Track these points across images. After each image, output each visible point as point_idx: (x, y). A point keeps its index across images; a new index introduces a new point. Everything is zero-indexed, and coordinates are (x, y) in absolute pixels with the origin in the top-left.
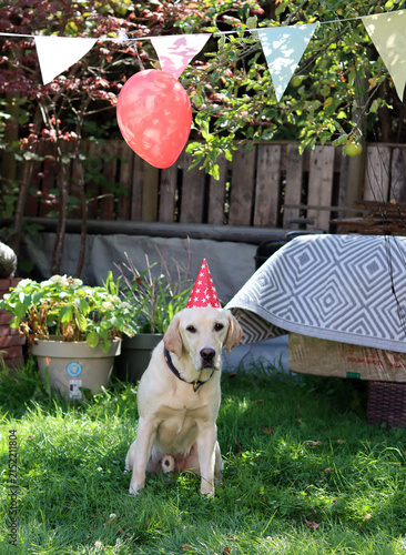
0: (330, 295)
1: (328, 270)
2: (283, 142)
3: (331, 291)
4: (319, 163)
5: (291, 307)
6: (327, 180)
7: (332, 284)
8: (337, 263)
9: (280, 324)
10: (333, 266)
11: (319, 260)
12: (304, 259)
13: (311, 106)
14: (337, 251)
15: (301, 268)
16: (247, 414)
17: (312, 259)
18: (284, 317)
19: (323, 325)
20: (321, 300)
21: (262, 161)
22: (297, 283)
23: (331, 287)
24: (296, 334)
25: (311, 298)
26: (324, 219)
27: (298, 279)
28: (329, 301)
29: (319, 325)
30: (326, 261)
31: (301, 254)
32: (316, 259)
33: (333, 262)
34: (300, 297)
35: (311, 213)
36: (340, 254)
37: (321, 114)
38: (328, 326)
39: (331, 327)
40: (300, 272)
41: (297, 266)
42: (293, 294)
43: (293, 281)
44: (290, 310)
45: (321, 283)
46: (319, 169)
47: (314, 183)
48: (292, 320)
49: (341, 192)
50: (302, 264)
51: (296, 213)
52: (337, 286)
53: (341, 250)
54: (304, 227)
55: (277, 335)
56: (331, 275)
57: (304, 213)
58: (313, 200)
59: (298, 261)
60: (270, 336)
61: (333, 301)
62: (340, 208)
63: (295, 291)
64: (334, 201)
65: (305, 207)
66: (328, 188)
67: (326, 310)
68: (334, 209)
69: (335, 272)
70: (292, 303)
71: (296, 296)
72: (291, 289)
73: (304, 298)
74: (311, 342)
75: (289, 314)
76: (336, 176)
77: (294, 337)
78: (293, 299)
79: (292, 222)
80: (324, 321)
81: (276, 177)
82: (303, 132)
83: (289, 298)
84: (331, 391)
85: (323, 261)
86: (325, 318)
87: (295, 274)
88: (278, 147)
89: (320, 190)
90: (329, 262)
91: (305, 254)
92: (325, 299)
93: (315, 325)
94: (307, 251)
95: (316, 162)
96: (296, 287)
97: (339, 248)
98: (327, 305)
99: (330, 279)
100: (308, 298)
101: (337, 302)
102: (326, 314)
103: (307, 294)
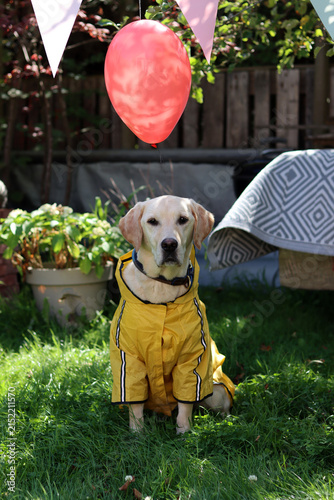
0: (319, 211)
1: (316, 185)
2: (250, 68)
3: (320, 206)
4: (286, 86)
5: (281, 223)
6: (293, 101)
7: (321, 199)
8: (325, 178)
9: (271, 240)
10: (320, 181)
11: (306, 176)
12: (291, 175)
13: (288, 25)
14: (324, 166)
15: (289, 184)
16: (244, 331)
17: (299, 175)
18: (275, 234)
19: (314, 240)
20: (311, 215)
21: (231, 87)
22: (286, 200)
23: (321, 202)
24: (286, 250)
25: (301, 214)
26: (293, 137)
27: (286, 196)
28: (318, 215)
29: (310, 240)
30: (313, 176)
31: (287, 171)
32: (303, 175)
33: (320, 177)
34: (289, 213)
35: (280, 132)
36: (326, 169)
37: (298, 33)
38: (319, 241)
39: (322, 242)
40: (288, 188)
41: (285, 183)
42: (282, 211)
43: (282, 198)
44: (280, 227)
45: (309, 199)
46: (286, 91)
47: (282, 104)
48: (283, 237)
49: (308, 112)
50: (290, 180)
51: (266, 131)
52: (326, 200)
53: (327, 165)
54: (276, 146)
55: (268, 252)
56: (319, 190)
57: (273, 133)
58: (282, 118)
59: (285, 178)
60: (262, 254)
61: (323, 216)
62: (308, 126)
63: (284, 208)
64: (302, 118)
66: (295, 108)
67: (317, 225)
68: (302, 127)
69: (323, 187)
70: (282, 220)
71: (285, 212)
72: (280, 206)
73: (293, 214)
74: (300, 257)
75: (280, 231)
76: (302, 97)
77: (285, 253)
78: (283, 215)
80: (315, 236)
81: (245, 100)
82: (281, 51)
83: (278, 215)
85: (310, 176)
86: (316, 232)
87: (283, 190)
88: (245, 74)
89: (288, 111)
90: (317, 176)
91: (292, 171)
92: (315, 214)
93: (306, 240)
94: (293, 167)
95: (282, 85)
96: (285, 204)
97: (325, 162)
98: (317, 220)
99: (318, 194)
100: (297, 214)
101: (326, 216)
102: (316, 229)
103: (296, 210)
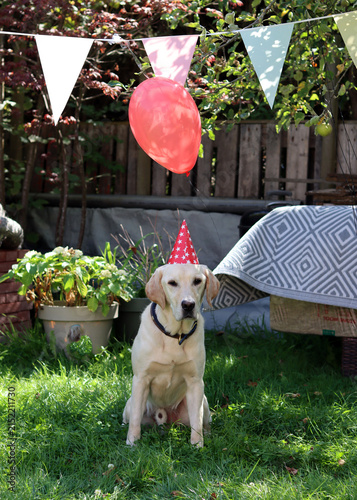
0: (306, 261)
1: (304, 238)
2: (263, 122)
3: (307, 257)
4: (296, 140)
5: (271, 272)
6: (304, 155)
7: (308, 250)
8: (312, 231)
9: (262, 287)
10: (308, 235)
11: (296, 229)
12: (282, 228)
13: (286, 90)
14: (312, 221)
15: (280, 236)
16: (233, 368)
17: (289, 229)
18: (265, 281)
19: (301, 288)
20: (298, 265)
21: (244, 139)
22: (276, 250)
23: (307, 253)
24: (275, 296)
25: (289, 264)
26: (301, 191)
27: (277, 247)
28: (305, 266)
29: (297, 288)
30: (302, 230)
31: (279, 224)
32: (292, 229)
33: (308, 231)
34: (279, 262)
35: (289, 185)
36: (314, 223)
37: (295, 96)
38: (305, 289)
39: (308, 290)
40: (279, 240)
41: (276, 235)
42: (273, 261)
43: (273, 249)
44: (270, 275)
45: (298, 250)
46: (296, 145)
47: (291, 158)
48: (273, 284)
49: (316, 165)
50: (281, 232)
51: (276, 185)
52: (312, 252)
53: (315, 220)
54: (283, 198)
55: (259, 297)
56: (306, 242)
57: (283, 185)
58: (291, 173)
59: (277, 231)
60: (253, 299)
61: (309, 266)
62: (315, 180)
63: (275, 258)
64: (310, 174)
65: (283, 180)
66: (304, 162)
67: (303, 274)
68: (310, 181)
69: (310, 240)
70: (272, 268)
71: (275, 262)
72: (271, 256)
73: (283, 263)
74: (290, 303)
75: (270, 278)
76: (311, 151)
77: (275, 299)
78: (273, 265)
79: (272, 194)
80: (301, 284)
81: (257, 153)
82: (279, 113)
83: (269, 264)
84: (310, 347)
85: (299, 230)
86: (302, 281)
87: (275, 242)
88: (258, 126)
89: (297, 165)
90: (305, 230)
91: (283, 223)
92: (302, 264)
93: (293, 288)
94: (284, 221)
95: (293, 138)
96: (276, 254)
97: (313, 217)
98: (304, 270)
99: (306, 246)
100: (286, 264)
101: (312, 267)
102: (303, 278)
103: (285, 260)
